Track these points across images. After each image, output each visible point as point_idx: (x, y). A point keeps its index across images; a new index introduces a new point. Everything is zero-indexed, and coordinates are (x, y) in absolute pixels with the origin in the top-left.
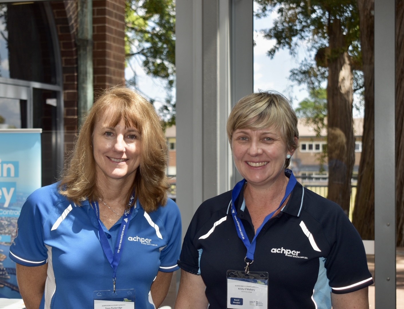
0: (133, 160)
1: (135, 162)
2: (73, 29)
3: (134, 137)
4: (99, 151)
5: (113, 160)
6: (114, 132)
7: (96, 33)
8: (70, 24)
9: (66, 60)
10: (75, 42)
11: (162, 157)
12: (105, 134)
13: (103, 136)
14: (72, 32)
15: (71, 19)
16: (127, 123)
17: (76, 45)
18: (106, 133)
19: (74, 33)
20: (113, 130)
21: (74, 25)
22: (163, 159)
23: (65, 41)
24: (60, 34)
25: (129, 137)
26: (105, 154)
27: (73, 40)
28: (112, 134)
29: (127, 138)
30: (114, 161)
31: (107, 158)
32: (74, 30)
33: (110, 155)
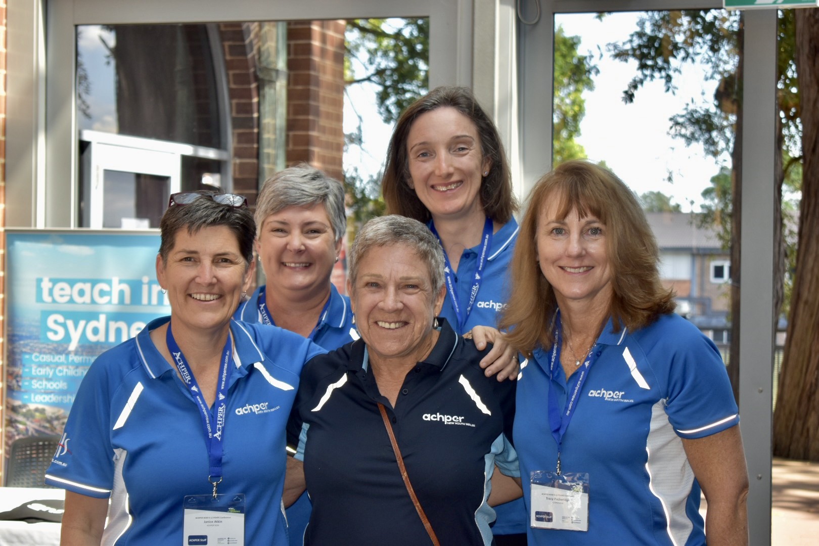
0: (601, 267)
1: (605, 269)
2: (252, 50)
3: (599, 232)
4: (546, 259)
5: (569, 270)
6: (565, 228)
7: (292, 57)
8: (247, 41)
9: (238, 105)
10: (255, 72)
11: (647, 260)
12: (552, 232)
13: (549, 237)
14: (250, 56)
15: (249, 32)
16: (581, 212)
17: (257, 79)
18: (554, 231)
19: (254, 56)
20: (564, 224)
21: (255, 42)
22: (647, 263)
23: (237, 72)
24: (228, 57)
25: (590, 233)
26: (555, 264)
27: (252, 70)
28: (563, 232)
29: (588, 235)
30: (570, 272)
31: (559, 269)
32: (255, 52)
33: (562, 263)
